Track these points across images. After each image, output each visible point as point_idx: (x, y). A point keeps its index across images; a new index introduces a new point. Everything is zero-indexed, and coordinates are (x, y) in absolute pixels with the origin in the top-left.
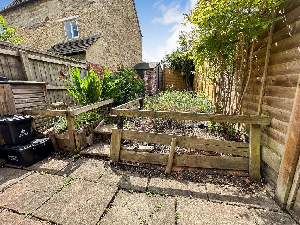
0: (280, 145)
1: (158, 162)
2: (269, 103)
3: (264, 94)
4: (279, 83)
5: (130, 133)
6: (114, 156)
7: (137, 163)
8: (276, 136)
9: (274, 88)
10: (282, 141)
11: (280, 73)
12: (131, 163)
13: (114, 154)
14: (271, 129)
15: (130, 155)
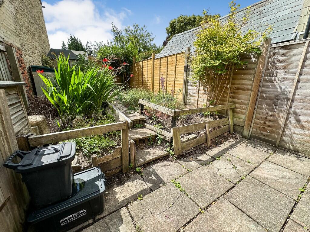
0: (241, 115)
1: (202, 142)
2: (233, 97)
3: (230, 93)
4: (239, 89)
5: (183, 128)
6: (178, 151)
7: (191, 149)
8: (239, 111)
9: (236, 91)
10: (243, 114)
11: (239, 84)
12: (188, 150)
13: (178, 149)
14: (235, 109)
15: (187, 145)
